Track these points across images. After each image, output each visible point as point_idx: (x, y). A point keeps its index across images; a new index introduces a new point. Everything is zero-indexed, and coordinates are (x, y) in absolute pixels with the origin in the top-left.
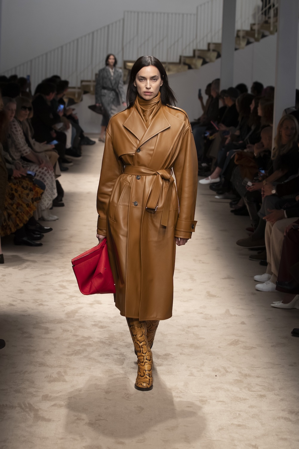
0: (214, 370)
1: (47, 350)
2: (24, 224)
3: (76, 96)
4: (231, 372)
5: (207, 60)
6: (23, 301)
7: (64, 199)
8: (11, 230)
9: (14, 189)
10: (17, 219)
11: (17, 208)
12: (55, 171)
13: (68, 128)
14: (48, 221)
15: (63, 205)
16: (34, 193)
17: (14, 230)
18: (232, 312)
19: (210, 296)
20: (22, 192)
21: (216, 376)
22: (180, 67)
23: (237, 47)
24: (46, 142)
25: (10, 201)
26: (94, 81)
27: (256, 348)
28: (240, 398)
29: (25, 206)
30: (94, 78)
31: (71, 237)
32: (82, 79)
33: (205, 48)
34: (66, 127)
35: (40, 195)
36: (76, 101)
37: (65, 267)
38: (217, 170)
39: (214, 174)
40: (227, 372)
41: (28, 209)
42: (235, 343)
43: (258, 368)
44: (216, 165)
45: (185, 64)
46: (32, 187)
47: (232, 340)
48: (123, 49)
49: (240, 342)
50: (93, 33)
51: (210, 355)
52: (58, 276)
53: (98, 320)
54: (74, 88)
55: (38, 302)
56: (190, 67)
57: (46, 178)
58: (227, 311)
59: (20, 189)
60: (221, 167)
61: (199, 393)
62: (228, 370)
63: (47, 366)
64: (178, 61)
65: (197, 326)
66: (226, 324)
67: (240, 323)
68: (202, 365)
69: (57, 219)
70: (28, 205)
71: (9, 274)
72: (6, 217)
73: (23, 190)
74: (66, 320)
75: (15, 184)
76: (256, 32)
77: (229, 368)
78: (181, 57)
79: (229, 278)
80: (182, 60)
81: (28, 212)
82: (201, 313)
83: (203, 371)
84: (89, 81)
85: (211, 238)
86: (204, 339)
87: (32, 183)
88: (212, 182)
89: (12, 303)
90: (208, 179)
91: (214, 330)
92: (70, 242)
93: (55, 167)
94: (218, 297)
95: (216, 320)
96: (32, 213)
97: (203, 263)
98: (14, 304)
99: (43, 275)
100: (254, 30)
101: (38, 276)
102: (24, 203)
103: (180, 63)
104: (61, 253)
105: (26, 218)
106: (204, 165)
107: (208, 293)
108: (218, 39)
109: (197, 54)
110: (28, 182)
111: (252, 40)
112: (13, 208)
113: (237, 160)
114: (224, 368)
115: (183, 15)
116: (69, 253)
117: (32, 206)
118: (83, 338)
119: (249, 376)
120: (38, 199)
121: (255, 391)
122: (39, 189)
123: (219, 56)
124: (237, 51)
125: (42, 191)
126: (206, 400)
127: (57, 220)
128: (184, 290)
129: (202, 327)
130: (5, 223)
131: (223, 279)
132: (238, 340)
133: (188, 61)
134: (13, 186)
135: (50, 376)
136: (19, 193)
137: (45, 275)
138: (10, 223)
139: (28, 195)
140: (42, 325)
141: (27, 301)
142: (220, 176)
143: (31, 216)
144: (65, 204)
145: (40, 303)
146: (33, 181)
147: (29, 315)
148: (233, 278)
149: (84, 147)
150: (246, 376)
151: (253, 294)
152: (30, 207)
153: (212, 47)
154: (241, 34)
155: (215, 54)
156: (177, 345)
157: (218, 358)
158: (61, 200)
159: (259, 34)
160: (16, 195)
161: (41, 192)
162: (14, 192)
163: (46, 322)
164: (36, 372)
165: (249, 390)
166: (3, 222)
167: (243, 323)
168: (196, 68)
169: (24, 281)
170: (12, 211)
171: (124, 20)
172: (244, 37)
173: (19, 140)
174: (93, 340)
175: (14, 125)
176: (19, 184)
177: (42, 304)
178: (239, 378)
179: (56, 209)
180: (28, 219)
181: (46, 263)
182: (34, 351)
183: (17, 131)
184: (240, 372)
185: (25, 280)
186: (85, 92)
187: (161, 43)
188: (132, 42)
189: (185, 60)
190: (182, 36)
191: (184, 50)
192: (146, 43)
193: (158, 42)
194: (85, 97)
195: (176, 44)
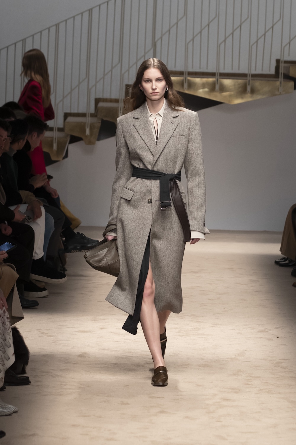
3: (55, 147)
7: (28, 368)
12: (10, 309)
13: (40, 215)
15: (26, 382)
22: (278, 83)
26: (92, 115)
30: (92, 110)
32: (68, 111)
34: (34, 215)
36: (53, 158)
45: (287, 77)
48: (154, 45)
50: (90, 11)
64: (273, 72)
69: (15, 412)
78: (278, 61)
80: (282, 71)
84: (84, 115)
93: (9, 299)
103: (277, 75)
127: (14, 415)
133: (293, 71)
149: (71, 257)
158: (24, 372)
186: (74, 139)
187: (237, 33)
188: (173, 31)
189: (288, 69)
190: (282, 17)
191: (287, 48)
192: (205, 32)
193: (229, 32)
194: (73, 149)
195: (269, 34)
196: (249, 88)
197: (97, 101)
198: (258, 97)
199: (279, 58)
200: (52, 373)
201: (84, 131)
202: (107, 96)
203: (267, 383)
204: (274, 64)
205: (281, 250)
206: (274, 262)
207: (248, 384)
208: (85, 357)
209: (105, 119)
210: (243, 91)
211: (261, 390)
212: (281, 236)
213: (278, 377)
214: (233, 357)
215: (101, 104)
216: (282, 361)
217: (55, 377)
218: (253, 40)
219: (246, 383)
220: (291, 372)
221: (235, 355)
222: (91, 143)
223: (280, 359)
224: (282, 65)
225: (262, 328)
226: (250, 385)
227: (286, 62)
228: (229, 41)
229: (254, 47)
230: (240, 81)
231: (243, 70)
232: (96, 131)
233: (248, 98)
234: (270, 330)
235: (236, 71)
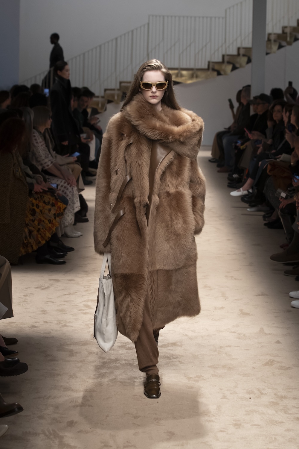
0: (248, 392)
1: (72, 374)
2: (46, 241)
3: (100, 105)
4: (266, 394)
5: (237, 65)
6: (46, 322)
7: (88, 214)
8: (32, 248)
9: (35, 205)
10: (39, 236)
11: (39, 224)
13: (92, 139)
14: (72, 237)
15: (87, 221)
16: (56, 208)
17: (35, 248)
18: (267, 330)
19: (243, 314)
20: (43, 208)
21: (250, 398)
22: (209, 73)
23: (268, 51)
24: (68, 155)
25: (31, 218)
26: (118, 90)
27: (292, 368)
28: (276, 421)
29: (47, 222)
30: (118, 87)
32: (106, 87)
33: (235, 52)
35: (63, 211)
36: (99, 111)
37: (90, 286)
38: (249, 181)
39: (246, 185)
40: (262, 394)
41: (50, 225)
42: (270, 363)
43: (294, 389)
44: (248, 176)
45: (214, 70)
46: (54, 202)
47: (267, 360)
48: (148, 55)
49: (275, 363)
50: (116, 39)
51: (244, 377)
52: (82, 296)
53: (125, 341)
54: (98, 97)
55: (61, 323)
56: (219, 74)
57: (68, 193)
58: (262, 330)
59: (41, 204)
60: (253, 178)
61: (233, 416)
62: (263, 391)
63: (72, 390)
64: (206, 67)
65: (230, 346)
66: (260, 343)
67: (275, 342)
68: (236, 387)
69: (81, 235)
70: (50, 221)
71: (31, 294)
72: (28, 234)
73: (45, 205)
74: (91, 342)
75: (36, 199)
76: (288, 35)
77: (264, 389)
78: (209, 62)
79: (262, 294)
80: (211, 66)
81: (50, 229)
82: (234, 332)
83: (236, 393)
84: (114, 90)
85: (243, 253)
86: (237, 359)
87: (54, 198)
88: (244, 194)
89: (35, 325)
90: (240, 191)
91: (248, 350)
93: (78, 181)
94: (252, 315)
95: (250, 339)
96: (54, 229)
97: (235, 279)
98: (36, 326)
99: (67, 295)
100: (286, 33)
101: (61, 296)
102: (46, 219)
103: (208, 69)
104: (86, 272)
105: (49, 235)
106: (235, 176)
107: (241, 310)
108: (248, 43)
109: (226, 59)
110: (50, 197)
111: (284, 43)
112: (35, 224)
113: (270, 171)
114: (259, 390)
115: (211, 18)
116: (94, 271)
117: (54, 222)
118: (109, 361)
119: (285, 397)
120: (60, 214)
121: (291, 414)
122: (61, 204)
123: (249, 61)
124: (269, 56)
125: (65, 206)
126: (240, 424)
127: (81, 237)
128: (216, 308)
129: (236, 346)
130: (26, 240)
131: (257, 296)
132: (273, 360)
133: (216, 67)
134: (34, 201)
135: (76, 401)
136: (41, 208)
137: (69, 295)
138: (32, 241)
139: (50, 210)
140: (67, 347)
141: (50, 322)
142: (252, 188)
143: (54, 233)
144: (89, 219)
145: (64, 324)
146: (55, 196)
147: (53, 337)
148: (267, 295)
150: (282, 397)
151: (289, 311)
152: (53, 224)
154: (272, 38)
155: (245, 59)
156: (209, 366)
157: (252, 379)
158: (85, 216)
159: (291, 37)
160: (38, 210)
161: (64, 208)
162: (35, 208)
163: (71, 344)
164: (60, 396)
165: (285, 412)
166: (24, 239)
167: (278, 342)
168: (225, 74)
169: (47, 302)
170: (33, 227)
171: (148, 24)
172: (275, 41)
173: (39, 152)
174: (120, 363)
175: (35, 136)
176: (40, 199)
177: (66, 326)
178: (274, 400)
179: (80, 225)
180: (50, 236)
181: (69, 282)
182: (58, 375)
183: (37, 143)
184: (275, 394)
185: (47, 300)
186: (109, 102)
187: (188, 49)
188: (157, 48)
189: (214, 66)
190: (210, 40)
191: (213, 56)
192: (173, 48)
194: (109, 106)
195: (204, 49)
196: (195, 75)
197: (121, 83)
198: (199, 80)
199: (209, 60)
201: (114, 97)
202: (125, 80)
204: (207, 63)
205: (212, 154)
210: (192, 77)
212: (211, 148)
215: (123, 84)
218: (197, 52)
222: (117, 103)
224: (211, 64)
227: (213, 62)
228: (185, 52)
230: (190, 72)
231: (192, 66)
233: (194, 80)
235: (188, 67)
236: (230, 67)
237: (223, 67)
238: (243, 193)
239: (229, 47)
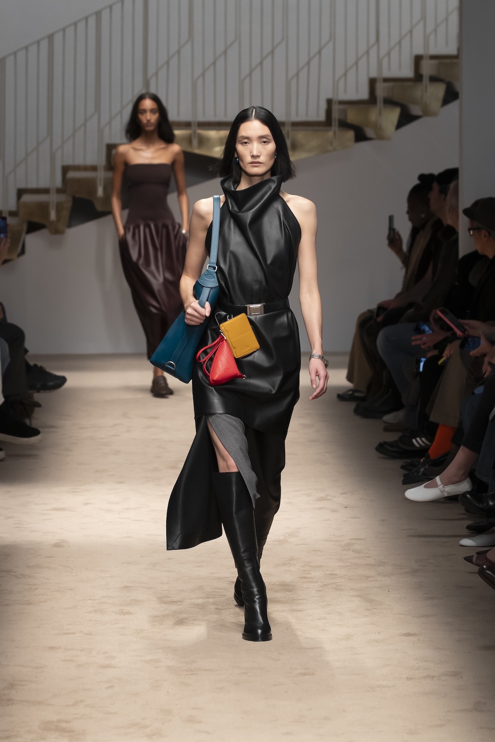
5: (415, 110)
22: (330, 134)
26: (59, 191)
30: (58, 183)
31: (12, 686)
32: (23, 186)
33: (407, 72)
38: (462, 455)
39: (452, 468)
44: (457, 442)
45: (344, 125)
50: (51, 37)
56: (361, 136)
60: (475, 446)
64: (322, 117)
78: (329, 102)
80: (335, 115)
84: (46, 191)
88: (446, 495)
92: (10, 701)
103: (328, 121)
108: (445, 42)
109: (381, 91)
123: (451, 95)
133: (352, 117)
142: (471, 475)
153: (427, 68)
155: (439, 90)
168: (380, 137)
186: (33, 227)
187: (267, 63)
188: (174, 63)
189: (344, 112)
190: (332, 37)
191: (342, 83)
192: (220, 63)
193: (256, 60)
194: (33, 241)
195: (314, 63)
197: (65, 169)
199: (330, 96)
200: (15, 572)
201: (48, 215)
202: (79, 161)
203: (333, 574)
204: (323, 106)
206: (335, 396)
207: (305, 578)
208: (63, 546)
209: (78, 196)
211: (324, 585)
213: (349, 566)
214: (282, 538)
215: (71, 175)
216: (353, 541)
217: (20, 578)
218: (292, 71)
219: (302, 576)
220: (368, 557)
221: (284, 536)
222: (57, 231)
223: (350, 539)
224: (336, 108)
225: (322, 495)
226: (308, 578)
227: (341, 103)
228: (256, 74)
229: (294, 82)
232: (66, 213)
234: (334, 497)
236: (394, 115)
237: (373, 115)
238: (442, 492)
239: (389, 54)
